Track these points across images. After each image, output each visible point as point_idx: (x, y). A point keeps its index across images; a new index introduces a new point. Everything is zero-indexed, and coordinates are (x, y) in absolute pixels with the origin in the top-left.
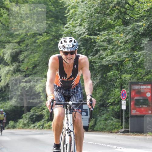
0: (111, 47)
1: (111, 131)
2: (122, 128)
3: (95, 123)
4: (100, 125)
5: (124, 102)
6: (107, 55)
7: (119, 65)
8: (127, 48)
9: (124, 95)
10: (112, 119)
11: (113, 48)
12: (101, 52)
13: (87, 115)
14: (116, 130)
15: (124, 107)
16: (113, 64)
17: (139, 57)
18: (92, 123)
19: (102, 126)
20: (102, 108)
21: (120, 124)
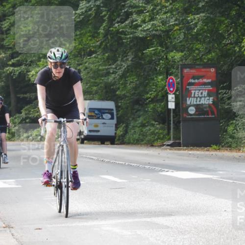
0: (150, 7)
1: (151, 144)
2: (169, 139)
3: (126, 132)
4: (133, 134)
5: (171, 97)
6: (144, 22)
7: (164, 38)
8: (177, 9)
9: (171, 85)
10: (153, 125)
11: (154, 9)
12: (134, 16)
13: (112, 118)
14: (159, 142)
15: (172, 105)
16: (154, 36)
18: (120, 132)
19: (136, 136)
20: (137, 107)
21: (166, 132)
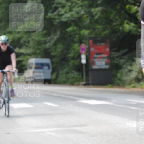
1: (72, 84)
2: (83, 81)
3: (57, 77)
6: (66, 12)
8: (85, 5)
11: (71, 5)
12: (60, 9)
13: (49, 69)
14: (77, 83)
15: (84, 61)
16: (72, 21)
17: (96, 14)
18: (54, 77)
